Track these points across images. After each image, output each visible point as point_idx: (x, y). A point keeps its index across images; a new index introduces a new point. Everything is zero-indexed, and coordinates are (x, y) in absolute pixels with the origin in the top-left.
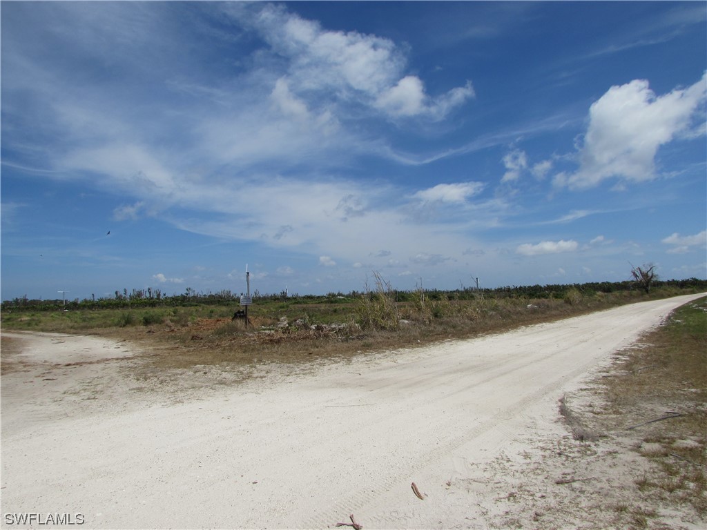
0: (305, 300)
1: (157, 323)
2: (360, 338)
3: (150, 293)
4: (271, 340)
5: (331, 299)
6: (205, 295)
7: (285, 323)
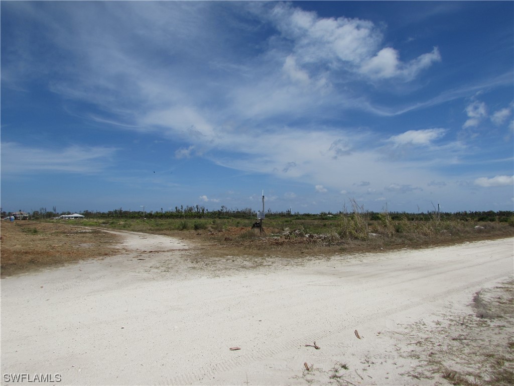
0: (304, 217)
1: (202, 229)
2: (338, 244)
3: (198, 208)
4: (277, 243)
5: (323, 217)
6: (234, 211)
7: (288, 232)
